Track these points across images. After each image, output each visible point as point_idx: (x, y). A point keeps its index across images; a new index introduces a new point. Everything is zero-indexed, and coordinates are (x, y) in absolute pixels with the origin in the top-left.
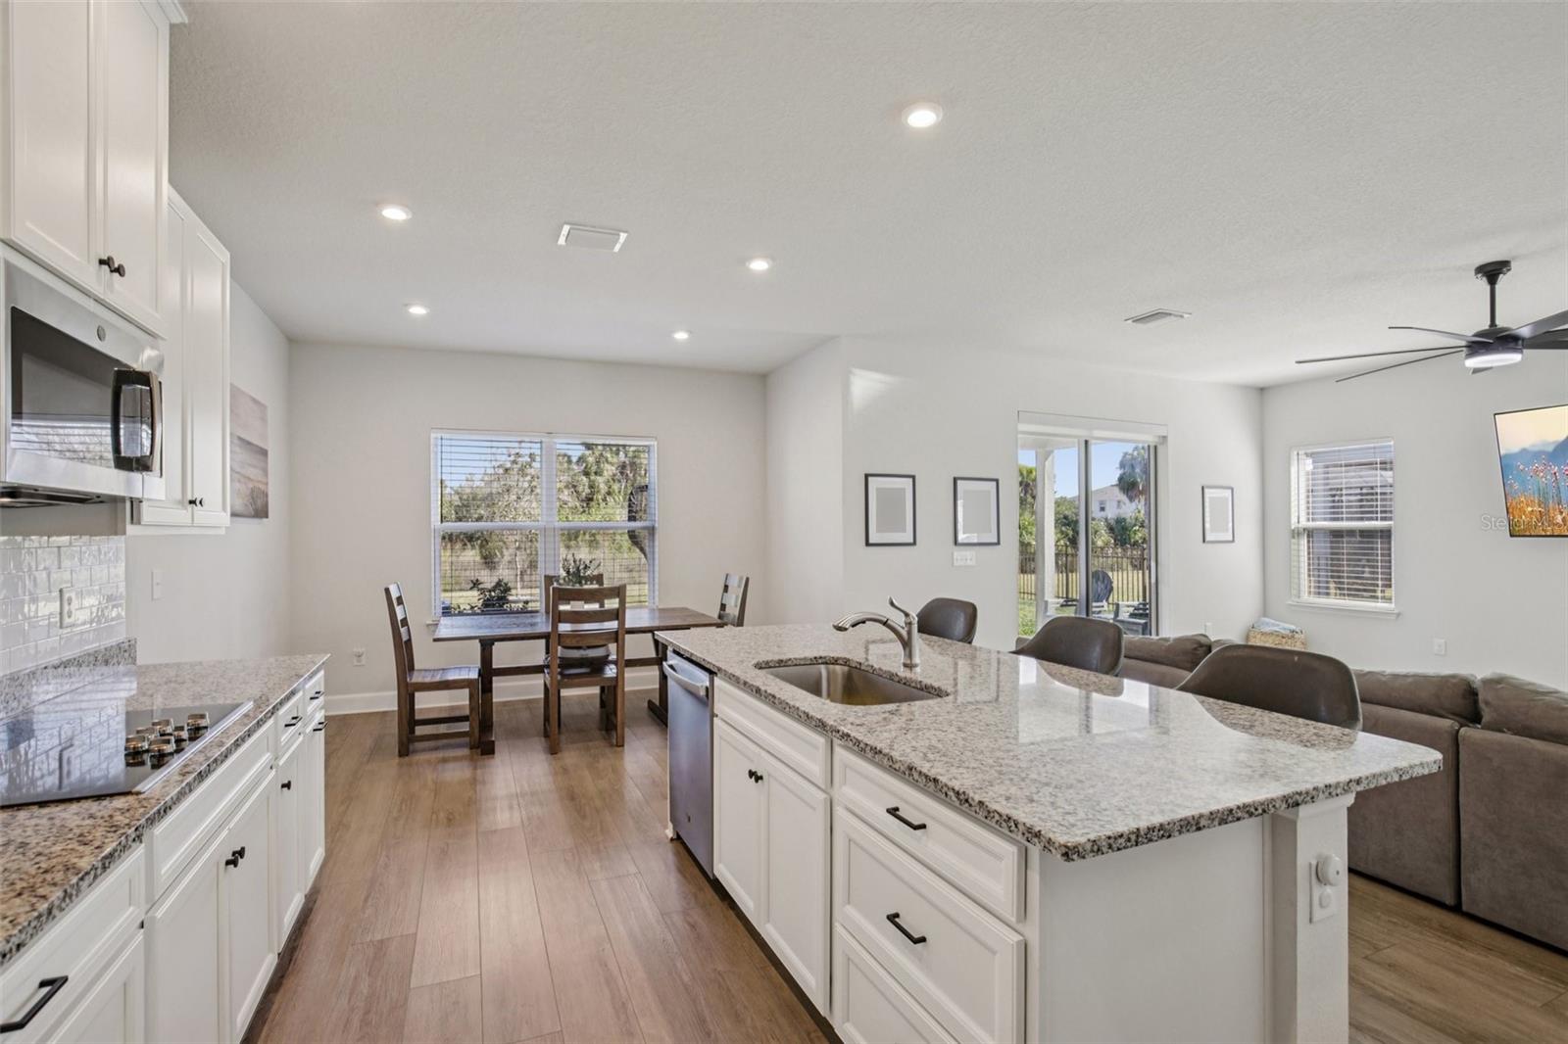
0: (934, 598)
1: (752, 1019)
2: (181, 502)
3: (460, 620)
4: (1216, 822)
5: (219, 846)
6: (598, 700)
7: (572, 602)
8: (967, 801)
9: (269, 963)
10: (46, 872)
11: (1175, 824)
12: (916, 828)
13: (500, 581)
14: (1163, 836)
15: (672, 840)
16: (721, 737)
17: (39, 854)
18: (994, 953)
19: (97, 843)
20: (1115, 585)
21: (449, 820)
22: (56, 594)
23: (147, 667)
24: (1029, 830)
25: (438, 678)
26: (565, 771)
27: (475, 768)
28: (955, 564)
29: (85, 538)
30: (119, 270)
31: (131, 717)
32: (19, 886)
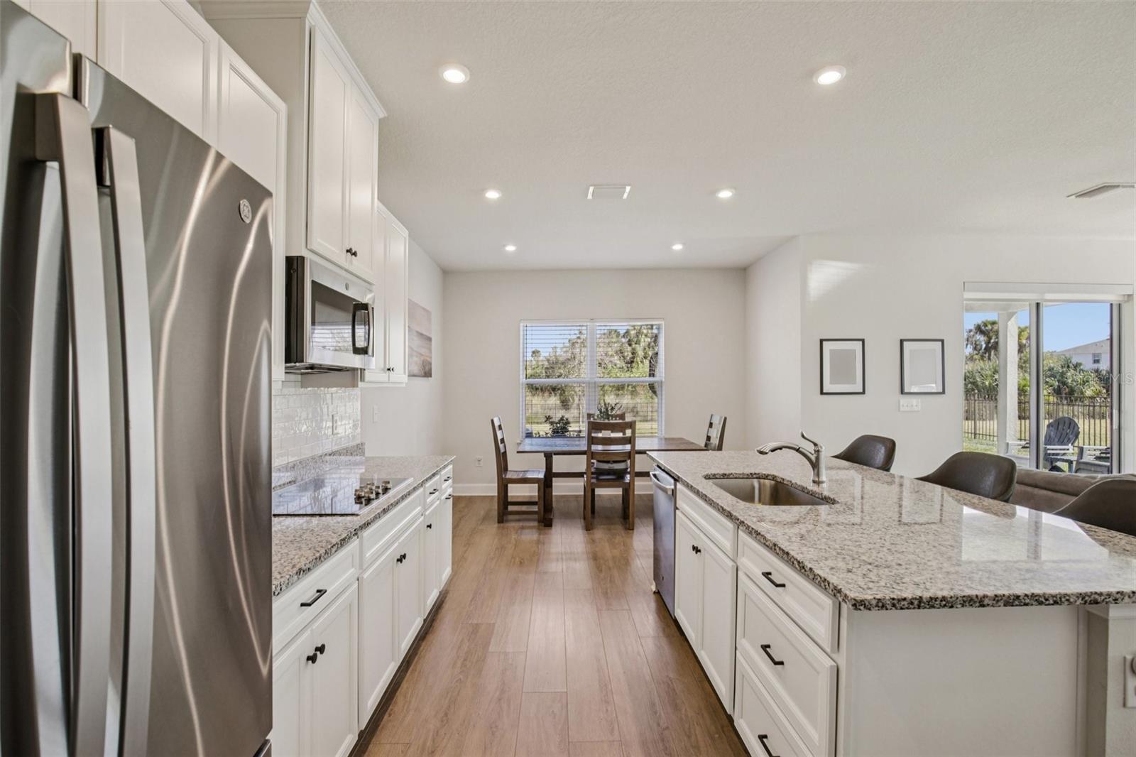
0: (863, 434)
1: (686, 710)
2: (383, 370)
3: (535, 441)
4: (1001, 603)
5: (393, 551)
6: (621, 499)
7: (603, 431)
8: (803, 567)
9: (418, 624)
10: (320, 542)
11: (957, 598)
12: (777, 586)
13: (563, 417)
14: (945, 606)
15: (655, 592)
16: (680, 524)
17: (318, 535)
18: (818, 673)
19: (339, 534)
20: (1081, 430)
21: (521, 563)
22: (331, 417)
23: (369, 457)
24: (835, 588)
25: (520, 476)
26: (593, 541)
27: (540, 534)
28: (902, 409)
29: (343, 389)
30: (355, 254)
31: (362, 480)
32: (310, 546)
